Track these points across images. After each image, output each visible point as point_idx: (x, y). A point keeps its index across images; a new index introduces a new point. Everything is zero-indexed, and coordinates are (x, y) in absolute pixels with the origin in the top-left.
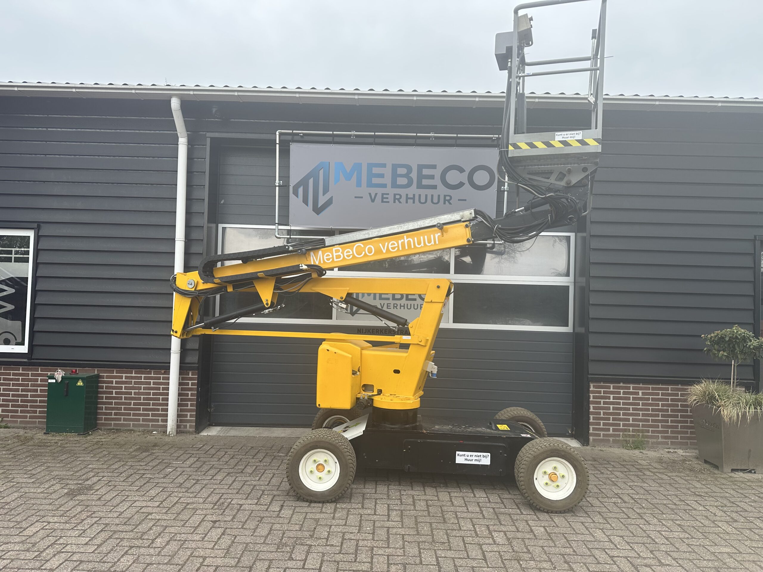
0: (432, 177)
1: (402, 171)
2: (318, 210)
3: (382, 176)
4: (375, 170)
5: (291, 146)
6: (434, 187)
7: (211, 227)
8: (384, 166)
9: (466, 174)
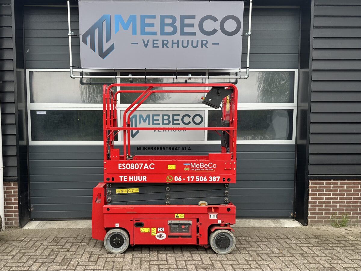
0: (192, 26)
1: (168, 21)
3: (153, 25)
9: (218, 22)
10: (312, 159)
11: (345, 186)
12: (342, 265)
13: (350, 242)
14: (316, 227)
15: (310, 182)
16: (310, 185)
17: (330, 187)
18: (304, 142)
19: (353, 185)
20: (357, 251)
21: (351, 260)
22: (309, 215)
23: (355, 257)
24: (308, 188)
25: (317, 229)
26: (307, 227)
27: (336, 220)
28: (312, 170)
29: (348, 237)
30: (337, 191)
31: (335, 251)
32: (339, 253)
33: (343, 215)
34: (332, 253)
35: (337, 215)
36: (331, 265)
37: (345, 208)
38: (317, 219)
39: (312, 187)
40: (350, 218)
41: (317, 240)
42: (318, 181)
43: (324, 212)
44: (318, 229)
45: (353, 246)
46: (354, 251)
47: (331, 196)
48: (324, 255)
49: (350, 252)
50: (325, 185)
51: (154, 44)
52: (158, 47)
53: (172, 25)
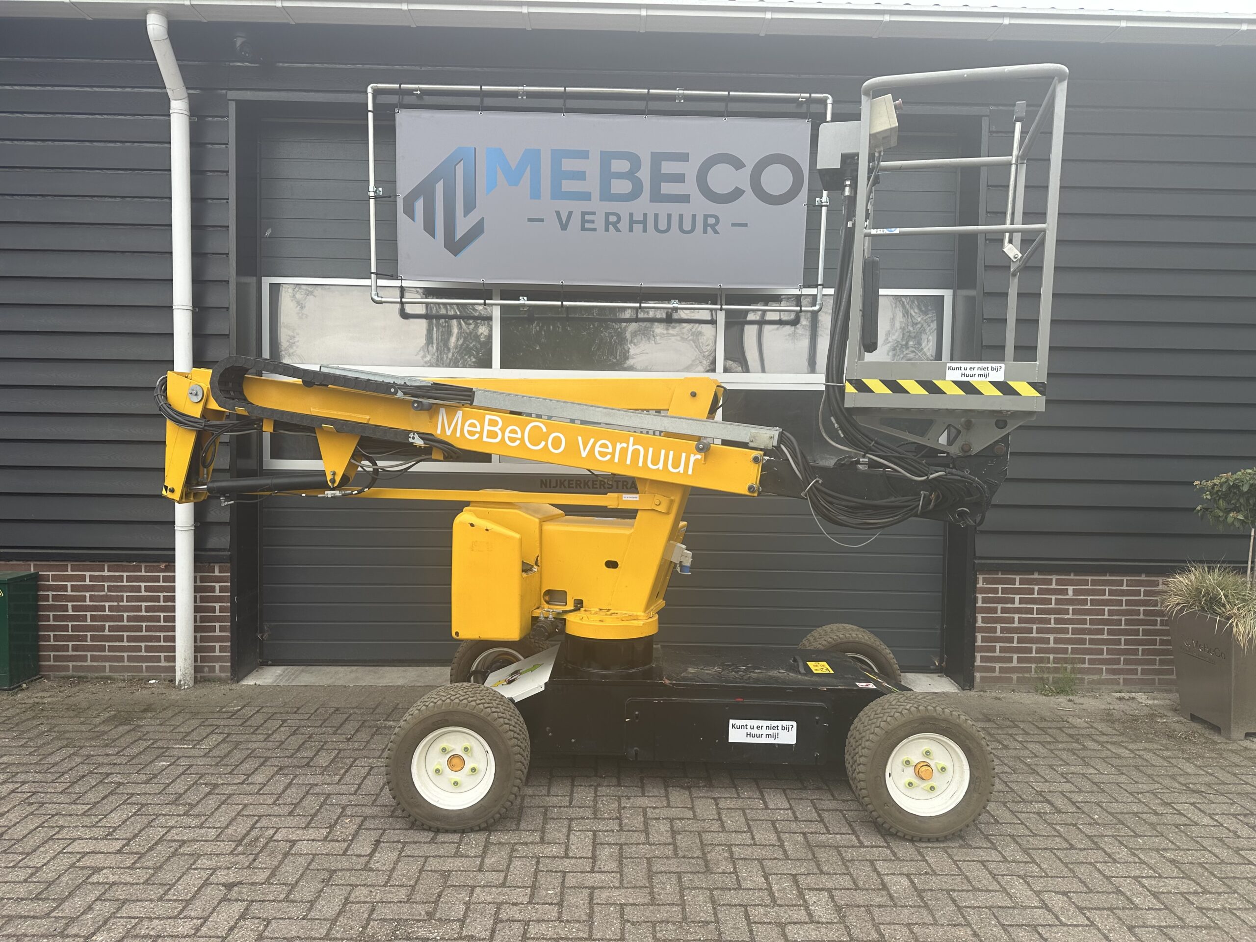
1: (621, 166)
9: (747, 172)
11: (1070, 589)
13: (1070, 731)
14: (993, 694)
15: (980, 578)
16: (980, 584)
17: (1031, 591)
19: (1089, 587)
20: (1082, 754)
21: (1062, 774)
22: (978, 663)
23: (1073, 768)
24: (975, 592)
25: (996, 698)
26: (972, 693)
27: (1045, 676)
28: (983, 546)
29: (1070, 720)
30: (1049, 601)
31: (1026, 753)
32: (1036, 756)
33: (1065, 665)
34: (1019, 758)
35: (1049, 663)
36: (1008, 786)
37: (1070, 647)
38: (997, 674)
39: (984, 591)
40: (1082, 671)
41: (987, 725)
42: (1000, 576)
43: (1015, 656)
44: (999, 699)
45: (1077, 741)
46: (1074, 754)
47: (1035, 616)
49: (1064, 755)
50: (1017, 586)
51: (584, 221)
52: (594, 230)
53: (630, 175)
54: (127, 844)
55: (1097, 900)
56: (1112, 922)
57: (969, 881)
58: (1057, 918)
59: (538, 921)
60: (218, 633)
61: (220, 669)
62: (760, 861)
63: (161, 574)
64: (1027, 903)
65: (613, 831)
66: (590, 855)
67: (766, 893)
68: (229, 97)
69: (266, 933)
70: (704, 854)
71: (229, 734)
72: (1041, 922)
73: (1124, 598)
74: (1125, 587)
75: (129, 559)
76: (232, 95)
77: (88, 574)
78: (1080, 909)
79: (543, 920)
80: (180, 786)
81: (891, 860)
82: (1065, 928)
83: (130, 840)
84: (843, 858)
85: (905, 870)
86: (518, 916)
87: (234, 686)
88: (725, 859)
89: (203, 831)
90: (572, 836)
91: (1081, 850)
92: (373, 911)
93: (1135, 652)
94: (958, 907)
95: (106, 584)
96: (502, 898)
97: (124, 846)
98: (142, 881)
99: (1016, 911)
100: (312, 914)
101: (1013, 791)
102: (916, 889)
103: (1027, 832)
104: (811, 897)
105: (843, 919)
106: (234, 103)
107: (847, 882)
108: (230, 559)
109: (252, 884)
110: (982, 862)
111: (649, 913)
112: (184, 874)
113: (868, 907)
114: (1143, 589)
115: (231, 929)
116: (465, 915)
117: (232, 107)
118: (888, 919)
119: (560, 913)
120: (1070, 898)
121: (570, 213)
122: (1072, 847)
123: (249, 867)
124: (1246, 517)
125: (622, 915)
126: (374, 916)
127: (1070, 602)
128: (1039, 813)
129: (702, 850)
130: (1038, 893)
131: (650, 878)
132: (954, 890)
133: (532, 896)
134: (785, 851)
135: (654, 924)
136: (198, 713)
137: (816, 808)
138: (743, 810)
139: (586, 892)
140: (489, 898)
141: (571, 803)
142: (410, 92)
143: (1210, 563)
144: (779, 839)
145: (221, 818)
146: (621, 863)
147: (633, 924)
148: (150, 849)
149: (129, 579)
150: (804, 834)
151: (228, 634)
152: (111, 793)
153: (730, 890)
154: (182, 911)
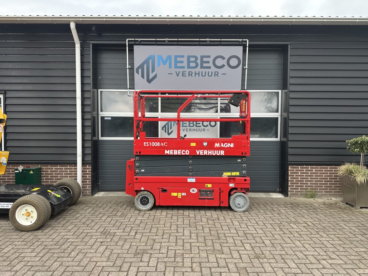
0: (208, 62)
1: (193, 59)
2: (149, 81)
3: (182, 62)
4: (179, 59)
5: (134, 47)
6: (210, 67)
7: (94, 91)
8: (183, 56)
9: (226, 60)
10: (290, 151)
11: (314, 170)
12: (303, 220)
13: (314, 207)
14: (293, 198)
15: (290, 167)
16: (290, 169)
17: (303, 170)
18: (285, 139)
19: (319, 169)
20: (316, 212)
21: (310, 217)
22: (289, 190)
23: (313, 216)
24: (288, 171)
26: (288, 198)
28: (290, 158)
29: (314, 204)
30: (308, 173)
31: (301, 212)
32: (304, 213)
33: (313, 190)
34: (299, 213)
35: (308, 189)
37: (314, 185)
38: (294, 193)
39: (291, 170)
40: (317, 192)
41: (292, 206)
42: (295, 166)
43: (299, 188)
44: (295, 199)
45: (315, 209)
46: (314, 212)
47: (304, 177)
48: (294, 214)
49: (311, 213)
50: (300, 169)
51: (183, 74)
52: (186, 76)
53: (195, 62)
54: (74, 233)
55: (317, 245)
56: (321, 250)
57: (285, 241)
58: (307, 249)
59: (178, 250)
60: (88, 183)
61: (89, 192)
62: (232, 237)
63: (73, 168)
64: (299, 246)
65: (195, 230)
66: (189, 235)
67: (234, 244)
68: (90, 43)
69: (112, 252)
70: (218, 235)
71: (94, 208)
72: (303, 250)
73: (329, 172)
74: (329, 169)
75: (65, 164)
76: (91, 42)
77: (54, 168)
78: (313, 247)
79: (179, 250)
80: (84, 220)
81: (265, 237)
82: (309, 252)
83: (75, 232)
84: (253, 236)
85: (269, 239)
86: (173, 249)
87: (92, 197)
88: (224, 236)
89: (92, 230)
90: (184, 231)
91: (314, 234)
92: (137, 247)
93: (332, 187)
94: (282, 247)
95: (59, 170)
96: (168, 245)
97: (74, 234)
98: (80, 241)
99: (296, 248)
100: (123, 248)
101: (297, 221)
102: (272, 243)
103: (301, 231)
104: (245, 245)
105: (253, 250)
106: (91, 44)
107: (254, 241)
108: (91, 163)
109: (107, 242)
110: (289, 237)
111: (205, 248)
112: (90, 240)
113: (260, 247)
114: (333, 170)
115: (104, 251)
116: (160, 248)
117: (91, 45)
118: (265, 250)
119: (183, 248)
120: (310, 245)
121: (179, 72)
122: (312, 234)
123: (105, 238)
124: (360, 150)
125: (199, 248)
126: (138, 248)
127: (314, 173)
128: (304, 226)
129: (218, 234)
130: (302, 244)
131: (205, 241)
132: (281, 243)
133: (176, 244)
134: (238, 235)
135: (207, 250)
136: (84, 203)
137: (246, 225)
138: (228, 225)
139: (189, 244)
140: (166, 245)
141: (183, 224)
142: (137, 41)
143: (351, 162)
144: (237, 232)
145: (96, 227)
146: (197, 237)
147: (201, 250)
148: (80, 234)
149: (65, 169)
150: (243, 231)
151: (91, 183)
152: (67, 222)
153: (225, 243)
154: (91, 248)
